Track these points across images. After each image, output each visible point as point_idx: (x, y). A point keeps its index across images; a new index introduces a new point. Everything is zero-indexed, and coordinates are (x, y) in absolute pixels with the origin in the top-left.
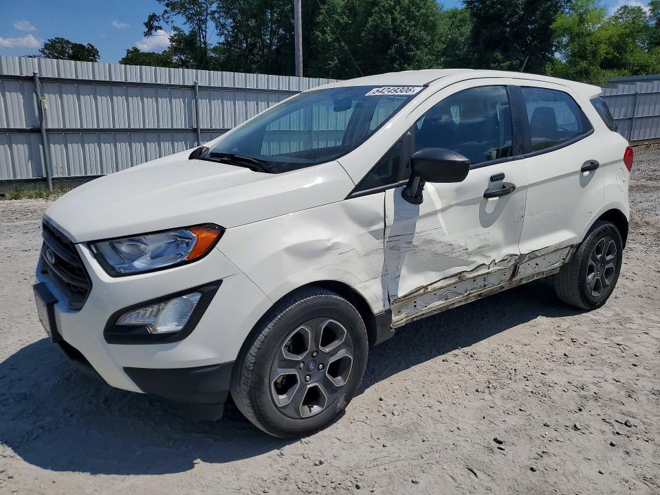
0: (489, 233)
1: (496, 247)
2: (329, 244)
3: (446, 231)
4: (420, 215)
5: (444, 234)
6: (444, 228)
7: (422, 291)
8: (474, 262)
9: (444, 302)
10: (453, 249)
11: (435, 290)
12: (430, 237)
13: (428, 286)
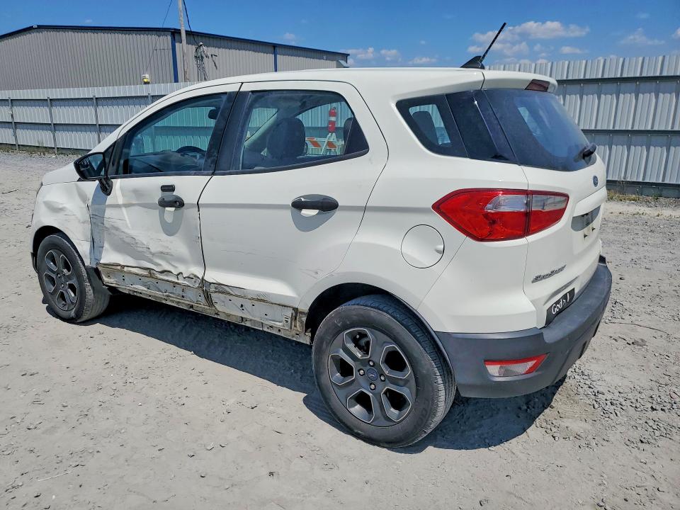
0: (171, 242)
1: (181, 260)
2: (61, 206)
3: (129, 225)
4: (107, 204)
5: (127, 226)
6: (128, 222)
7: (119, 268)
8: (160, 265)
9: (146, 289)
10: (137, 243)
11: (130, 273)
12: (116, 225)
13: (124, 266)
